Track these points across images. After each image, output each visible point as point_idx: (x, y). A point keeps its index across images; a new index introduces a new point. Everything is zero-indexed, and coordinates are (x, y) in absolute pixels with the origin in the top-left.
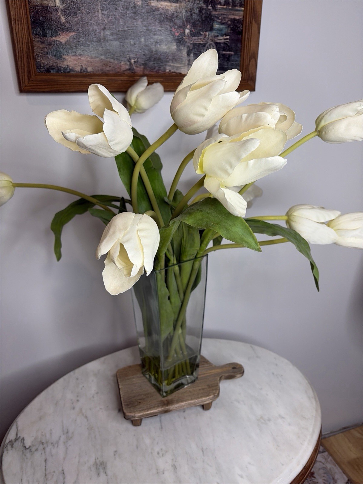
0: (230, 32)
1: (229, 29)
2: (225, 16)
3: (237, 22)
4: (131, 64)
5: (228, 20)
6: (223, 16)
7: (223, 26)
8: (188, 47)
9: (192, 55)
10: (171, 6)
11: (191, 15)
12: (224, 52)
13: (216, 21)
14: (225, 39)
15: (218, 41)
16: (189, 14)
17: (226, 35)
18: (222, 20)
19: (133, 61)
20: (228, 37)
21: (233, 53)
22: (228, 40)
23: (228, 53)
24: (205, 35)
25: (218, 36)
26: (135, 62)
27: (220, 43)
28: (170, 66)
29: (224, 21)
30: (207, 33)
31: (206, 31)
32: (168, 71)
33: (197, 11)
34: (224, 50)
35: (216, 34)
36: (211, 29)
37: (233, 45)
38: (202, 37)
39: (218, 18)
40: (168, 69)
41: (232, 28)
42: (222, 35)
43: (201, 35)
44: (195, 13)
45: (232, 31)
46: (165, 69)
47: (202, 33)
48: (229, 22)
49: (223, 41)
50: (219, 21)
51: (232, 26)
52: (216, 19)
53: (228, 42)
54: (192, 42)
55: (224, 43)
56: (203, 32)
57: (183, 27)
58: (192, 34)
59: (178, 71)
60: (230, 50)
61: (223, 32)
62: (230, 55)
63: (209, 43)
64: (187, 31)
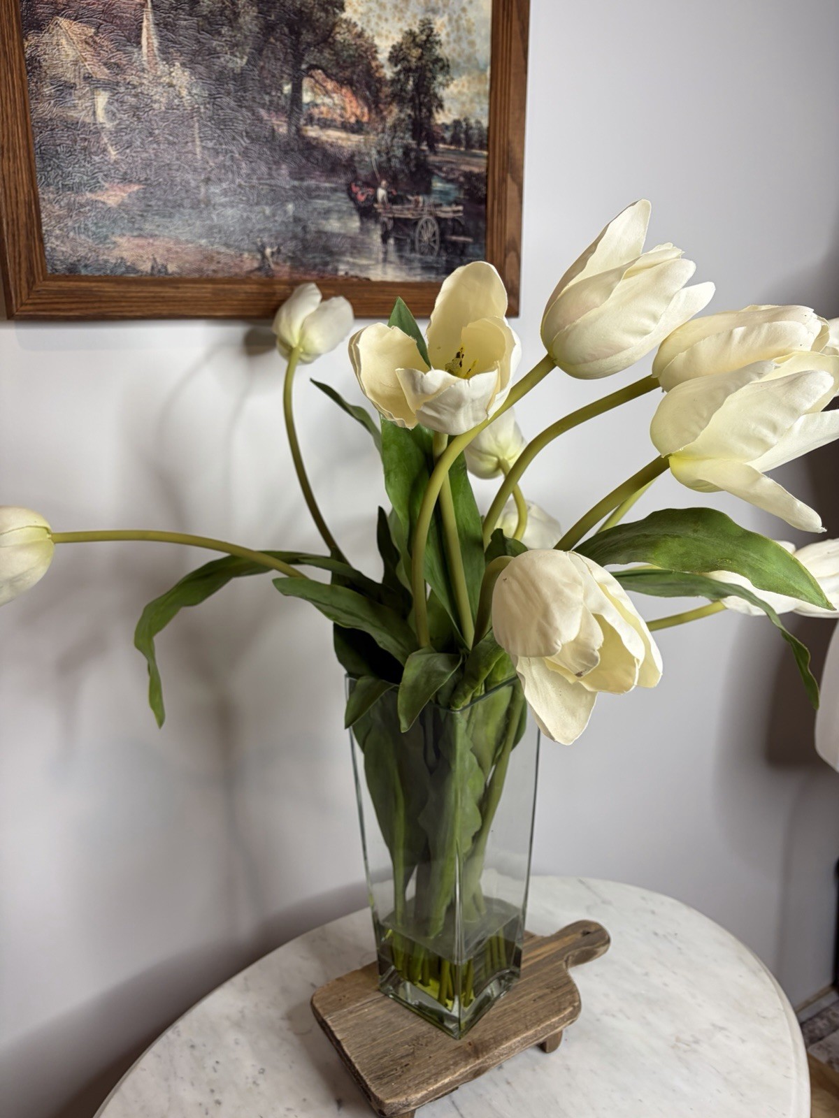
0: (464, 199)
1: (462, 192)
2: (454, 166)
3: (477, 180)
4: (264, 256)
5: (460, 175)
6: (450, 166)
7: (449, 186)
8: (384, 224)
9: (391, 241)
10: (349, 139)
11: (389, 160)
12: (454, 238)
13: (437, 175)
14: (455, 212)
15: (443, 215)
16: (384, 158)
17: (457, 204)
18: (447, 173)
19: (268, 251)
20: (460, 208)
21: (470, 240)
22: (461, 214)
23: (462, 239)
24: (417, 202)
25: (441, 205)
26: (273, 254)
27: (445, 219)
28: (348, 263)
29: (451, 176)
30: (421, 199)
31: (418, 194)
32: (341, 273)
33: (399, 152)
34: (454, 233)
35: (438, 201)
36: (428, 191)
37: (471, 224)
38: (412, 206)
39: (440, 169)
40: (343, 269)
41: (468, 189)
42: (450, 204)
43: (409, 201)
44: (395, 157)
45: (467, 197)
46: (336, 270)
47: (410, 197)
48: (462, 179)
49: (450, 215)
50: (443, 175)
51: (466, 187)
52: (436, 171)
53: (460, 217)
54: (391, 216)
55: (454, 220)
56: (413, 195)
57: (372, 184)
58: (393, 200)
59: (363, 275)
60: (464, 234)
61: (451, 198)
62: (465, 245)
63: (426, 217)
64: (381, 193)
